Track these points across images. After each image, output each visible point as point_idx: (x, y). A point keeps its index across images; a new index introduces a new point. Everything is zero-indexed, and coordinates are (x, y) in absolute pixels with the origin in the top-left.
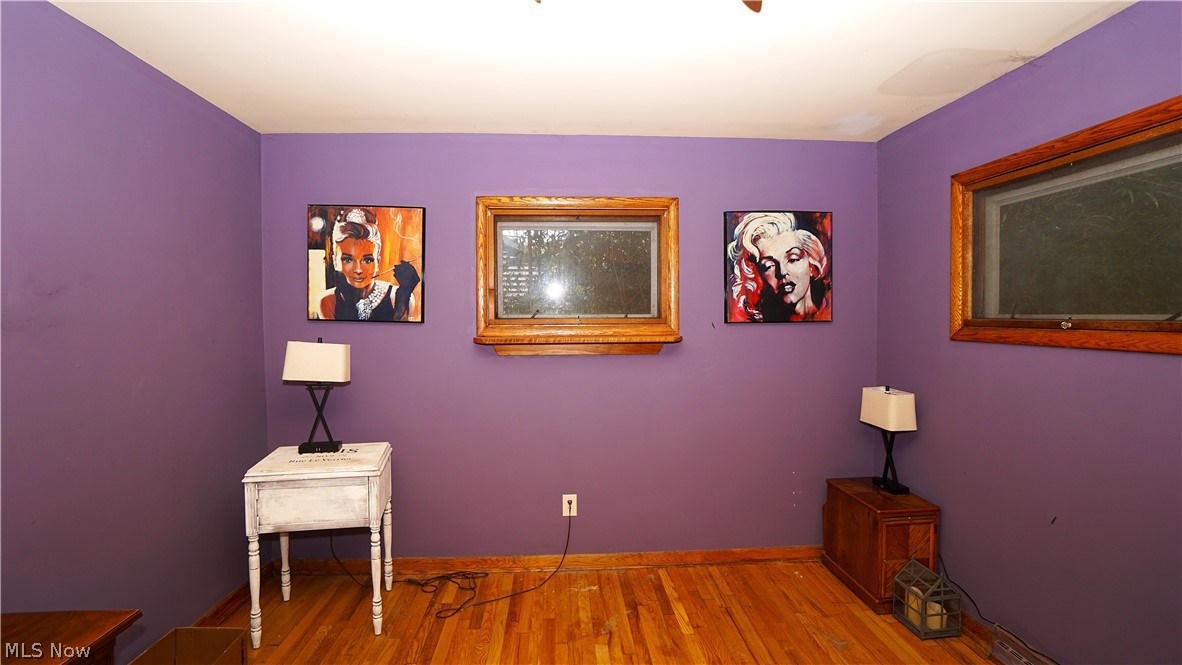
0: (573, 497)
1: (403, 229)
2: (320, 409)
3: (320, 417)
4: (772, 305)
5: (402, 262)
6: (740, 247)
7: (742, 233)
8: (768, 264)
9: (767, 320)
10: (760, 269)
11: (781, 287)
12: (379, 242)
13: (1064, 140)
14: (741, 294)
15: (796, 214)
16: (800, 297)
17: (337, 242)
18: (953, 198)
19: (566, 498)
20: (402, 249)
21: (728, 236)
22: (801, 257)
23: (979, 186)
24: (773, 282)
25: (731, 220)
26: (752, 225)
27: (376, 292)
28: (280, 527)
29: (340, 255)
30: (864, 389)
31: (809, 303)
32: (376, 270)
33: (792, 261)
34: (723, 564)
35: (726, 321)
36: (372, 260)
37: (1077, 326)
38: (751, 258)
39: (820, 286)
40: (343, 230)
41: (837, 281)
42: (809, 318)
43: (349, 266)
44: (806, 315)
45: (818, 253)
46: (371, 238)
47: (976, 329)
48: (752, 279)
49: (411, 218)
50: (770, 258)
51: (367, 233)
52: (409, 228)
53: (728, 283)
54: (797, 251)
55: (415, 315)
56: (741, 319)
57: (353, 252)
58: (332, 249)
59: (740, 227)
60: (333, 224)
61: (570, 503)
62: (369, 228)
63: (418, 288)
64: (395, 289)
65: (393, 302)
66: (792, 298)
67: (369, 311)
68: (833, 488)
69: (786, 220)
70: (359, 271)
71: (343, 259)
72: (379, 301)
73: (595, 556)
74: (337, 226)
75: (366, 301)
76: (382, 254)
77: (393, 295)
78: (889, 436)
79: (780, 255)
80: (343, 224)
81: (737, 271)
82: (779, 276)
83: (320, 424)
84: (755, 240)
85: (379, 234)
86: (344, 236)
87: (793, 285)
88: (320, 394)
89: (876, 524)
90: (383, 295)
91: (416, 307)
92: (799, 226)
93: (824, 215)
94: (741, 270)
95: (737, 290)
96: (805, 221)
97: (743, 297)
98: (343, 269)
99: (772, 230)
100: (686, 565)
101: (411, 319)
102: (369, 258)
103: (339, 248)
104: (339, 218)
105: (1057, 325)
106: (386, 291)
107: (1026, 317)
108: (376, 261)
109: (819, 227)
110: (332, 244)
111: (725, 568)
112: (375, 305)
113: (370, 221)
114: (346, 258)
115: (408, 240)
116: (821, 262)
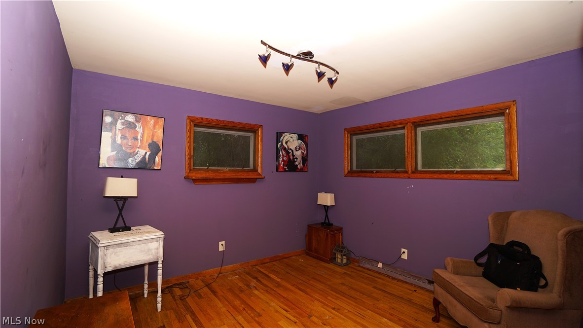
0: (223, 243)
1: (154, 126)
2: (121, 210)
3: (120, 214)
4: (291, 165)
5: (153, 141)
6: (282, 145)
7: (283, 140)
8: (290, 151)
9: (289, 171)
10: (288, 153)
11: (294, 159)
12: (141, 131)
13: (373, 125)
14: (282, 161)
15: (298, 134)
16: (299, 163)
17: (119, 129)
18: (345, 135)
19: (220, 243)
20: (153, 136)
21: (278, 141)
22: (299, 149)
23: (351, 133)
24: (291, 158)
25: (279, 135)
26: (286, 137)
27: (138, 155)
28: (116, 267)
29: (120, 136)
30: (319, 194)
31: (301, 165)
32: (139, 144)
33: (297, 151)
34: (276, 260)
35: (277, 171)
36: (138, 140)
37: (377, 172)
38: (285, 149)
39: (304, 159)
40: (123, 124)
41: (309, 158)
42: (301, 170)
43: (125, 141)
44: (301, 169)
45: (304, 148)
46: (138, 129)
47: (351, 173)
48: (286, 156)
49: (158, 122)
50: (291, 149)
51: (136, 127)
52: (157, 126)
53: (278, 157)
54: (298, 147)
55: (158, 166)
56: (282, 170)
57: (127, 135)
58: (115, 133)
59: (282, 137)
60: (118, 120)
61: (222, 245)
62: (137, 124)
63: (160, 154)
64: (148, 153)
65: (147, 160)
66: (297, 163)
67: (134, 164)
68: (310, 227)
69: (295, 136)
70: (130, 144)
71: (121, 138)
72: (140, 159)
73: (232, 266)
74: (119, 121)
75: (133, 159)
76: (142, 137)
77: (147, 156)
78: (326, 207)
79: (293, 148)
80: (123, 121)
81: (281, 153)
82: (293, 155)
83: (121, 217)
84: (286, 143)
85: (141, 127)
86: (123, 127)
87: (297, 159)
88: (121, 203)
89: (327, 235)
90: (142, 156)
91: (159, 162)
92: (299, 139)
93: (306, 136)
94: (282, 153)
95: (281, 160)
96: (301, 137)
97: (283, 163)
98: (121, 143)
99: (291, 140)
100: (264, 263)
101: (155, 168)
102: (136, 139)
103: (120, 133)
104: (120, 118)
105: (373, 172)
106: (144, 154)
107: (365, 170)
108: (139, 140)
109: (304, 140)
110: (116, 130)
111: (277, 262)
112: (137, 161)
113: (138, 121)
114: (124, 137)
115: (156, 132)
116: (305, 151)
